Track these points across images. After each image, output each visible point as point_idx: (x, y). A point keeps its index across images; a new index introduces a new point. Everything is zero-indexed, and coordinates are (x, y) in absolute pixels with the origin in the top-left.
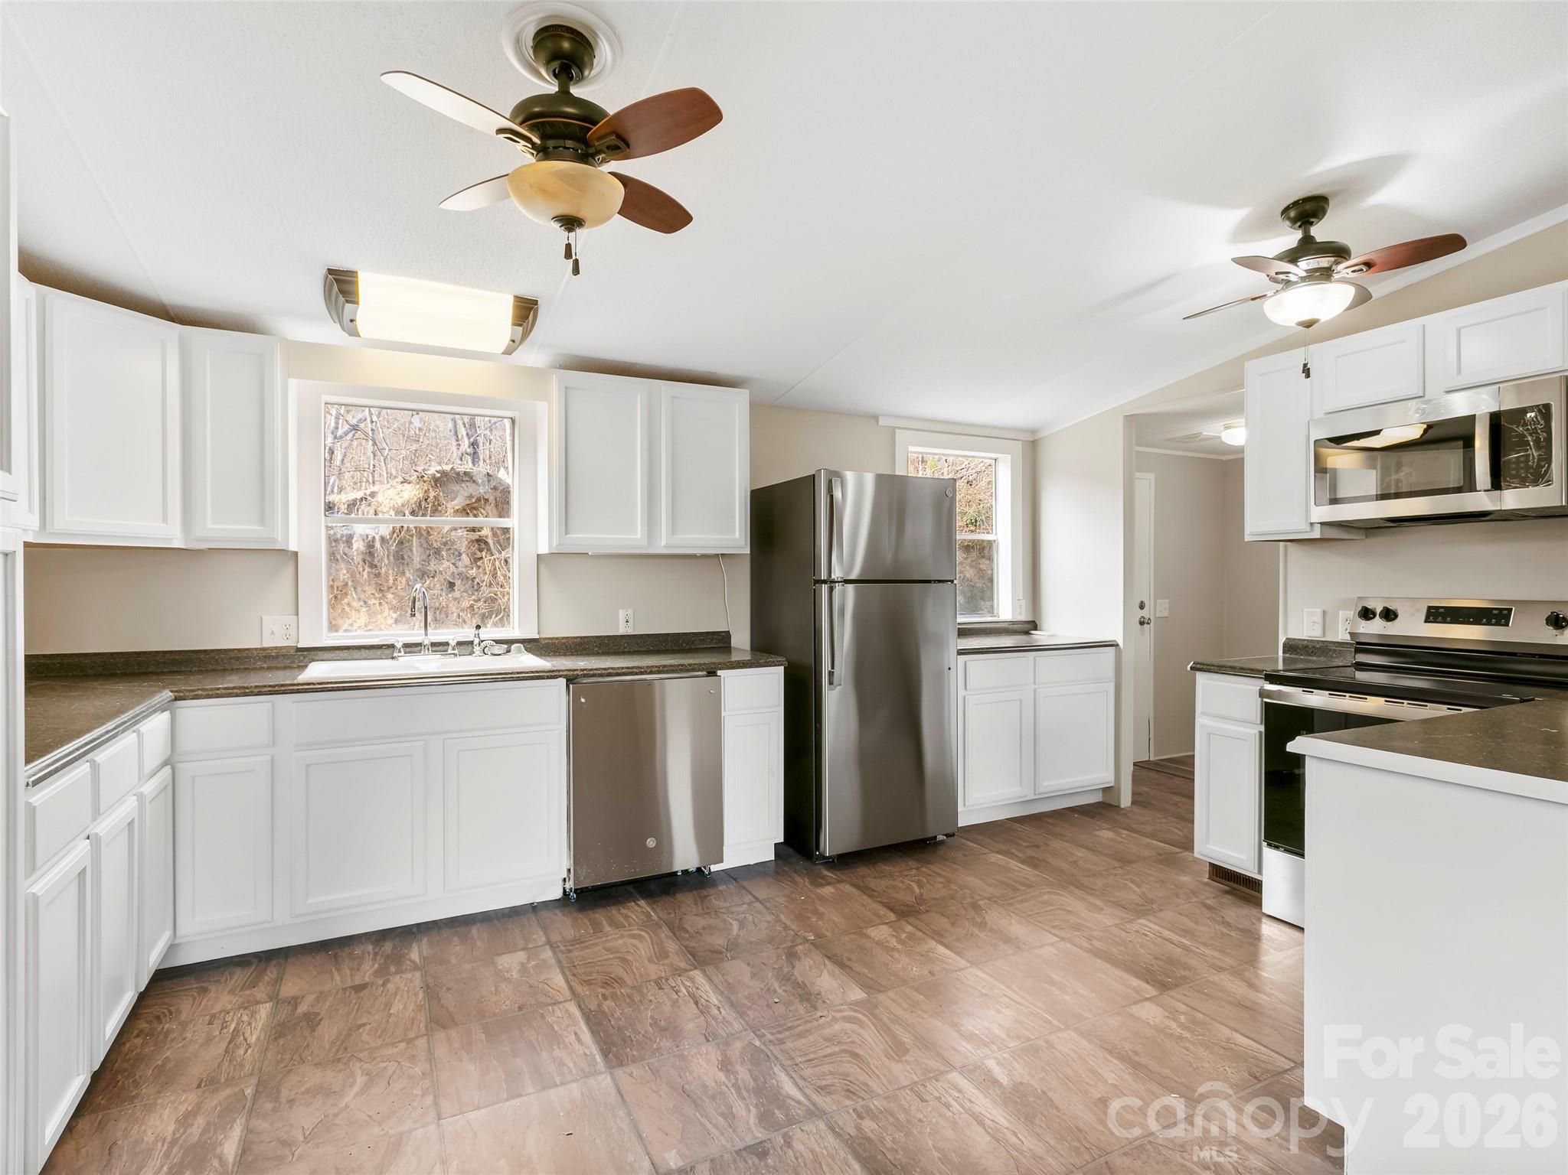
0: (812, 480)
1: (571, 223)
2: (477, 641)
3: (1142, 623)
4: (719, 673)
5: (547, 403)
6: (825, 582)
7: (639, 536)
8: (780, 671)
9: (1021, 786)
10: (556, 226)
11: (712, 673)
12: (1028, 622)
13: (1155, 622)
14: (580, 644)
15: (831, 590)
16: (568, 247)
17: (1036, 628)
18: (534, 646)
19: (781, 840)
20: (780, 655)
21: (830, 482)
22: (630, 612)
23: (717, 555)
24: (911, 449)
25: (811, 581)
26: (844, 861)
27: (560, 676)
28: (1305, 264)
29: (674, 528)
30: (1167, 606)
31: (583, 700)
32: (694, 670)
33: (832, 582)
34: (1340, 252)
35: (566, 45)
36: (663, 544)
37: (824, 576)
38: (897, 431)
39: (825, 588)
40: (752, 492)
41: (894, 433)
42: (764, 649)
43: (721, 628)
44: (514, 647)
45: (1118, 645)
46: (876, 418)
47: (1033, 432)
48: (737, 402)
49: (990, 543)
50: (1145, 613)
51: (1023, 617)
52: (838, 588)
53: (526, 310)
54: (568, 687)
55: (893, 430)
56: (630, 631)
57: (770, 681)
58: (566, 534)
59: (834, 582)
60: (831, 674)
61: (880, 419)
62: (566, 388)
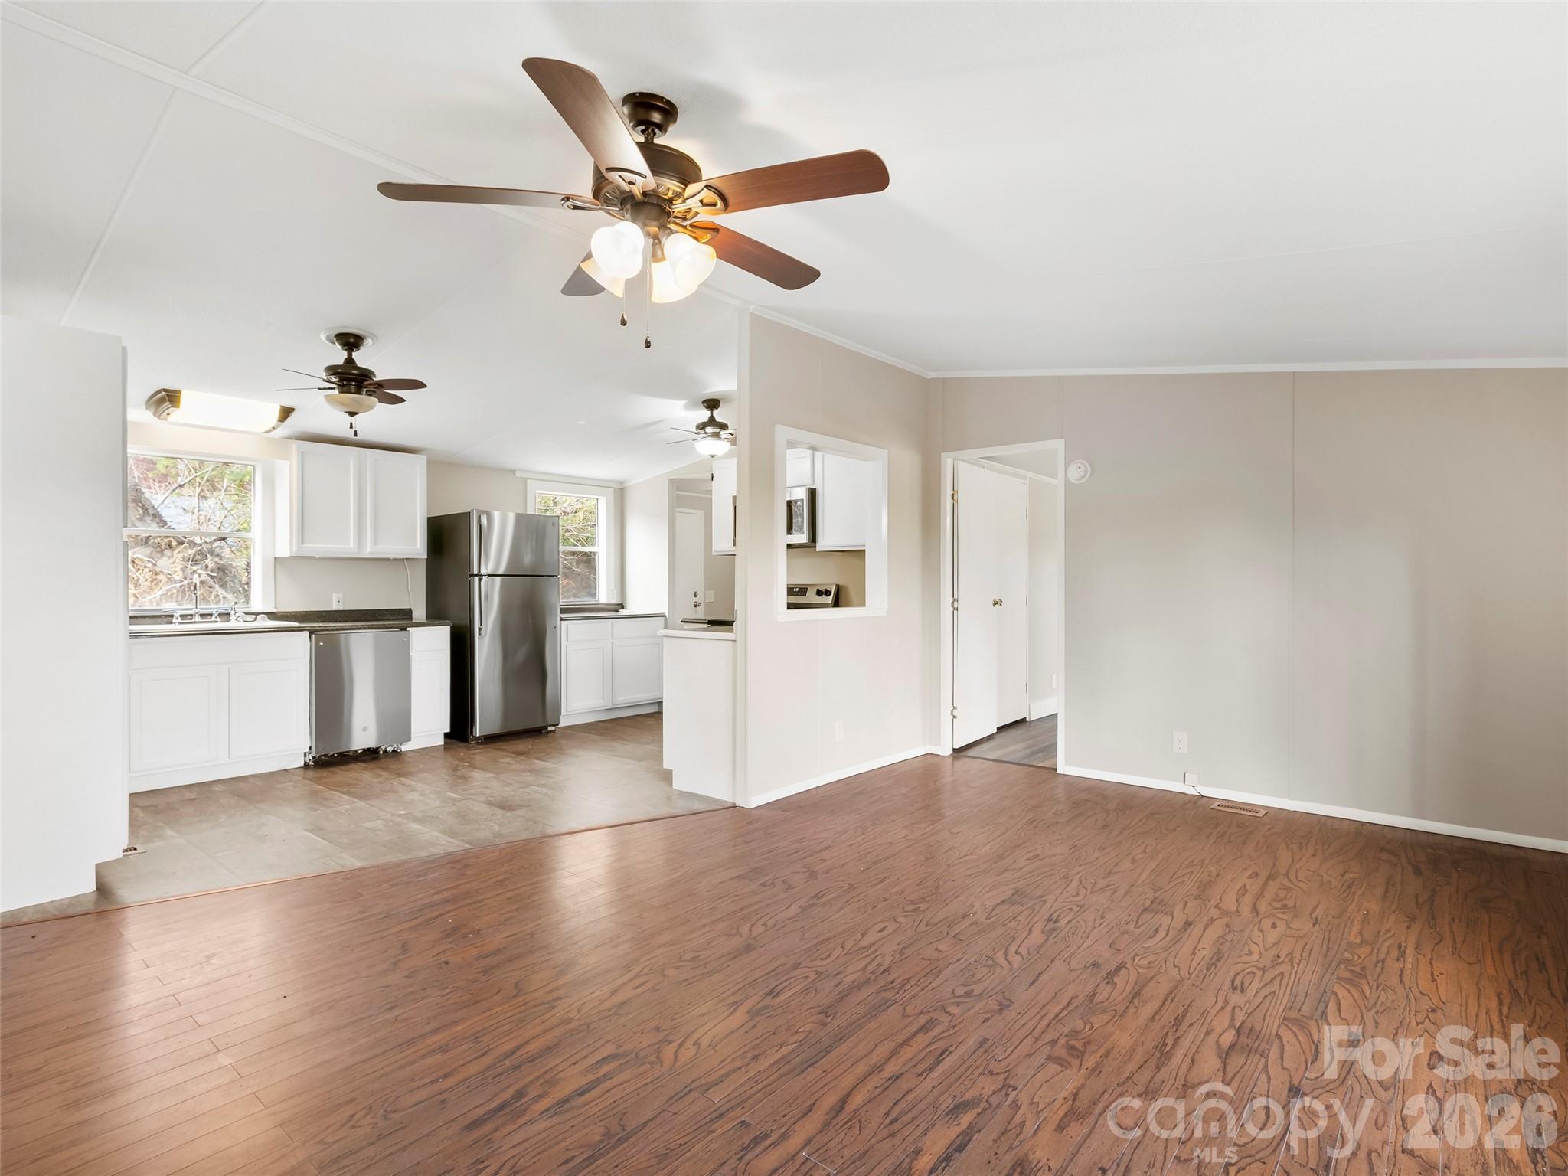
0: (468, 515)
1: (352, 414)
2: (233, 612)
3: (695, 606)
4: (408, 629)
5: (288, 462)
6: (476, 575)
7: (352, 546)
8: (448, 628)
9: (603, 699)
10: (347, 415)
11: (403, 629)
12: (618, 605)
13: (705, 606)
14: (305, 616)
15: (480, 580)
16: (351, 424)
17: (623, 608)
18: (272, 616)
19: (448, 730)
20: (448, 620)
21: (480, 517)
22: (341, 595)
23: (403, 559)
24: (537, 491)
25: (466, 576)
26: (490, 739)
27: (305, 630)
28: (709, 430)
29: (375, 541)
30: (713, 595)
31: (321, 644)
32: (391, 628)
33: (480, 575)
34: (724, 426)
35: (352, 340)
36: (368, 551)
37: (475, 572)
38: (528, 480)
39: (476, 579)
40: (428, 518)
41: (526, 482)
42: (435, 616)
43: (407, 607)
44: (259, 617)
45: (665, 616)
46: (514, 472)
47: (622, 483)
48: (419, 462)
49: (594, 553)
50: (697, 599)
51: (615, 601)
52: (484, 579)
53: (286, 412)
54: (310, 637)
55: (525, 480)
56: (341, 608)
57: (441, 636)
58: (302, 543)
59: (482, 575)
60: (480, 629)
61: (517, 472)
62: (303, 453)
